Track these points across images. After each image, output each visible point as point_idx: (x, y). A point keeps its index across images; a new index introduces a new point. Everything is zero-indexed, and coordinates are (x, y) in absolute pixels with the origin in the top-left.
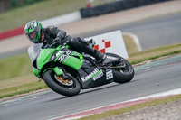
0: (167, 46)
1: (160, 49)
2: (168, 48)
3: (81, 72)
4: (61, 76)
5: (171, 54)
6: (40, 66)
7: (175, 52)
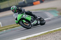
0: (11, 25)
1: (8, 26)
2: (11, 26)
3: (31, 21)
4: (25, 23)
5: (12, 28)
6: (18, 20)
7: (14, 27)
